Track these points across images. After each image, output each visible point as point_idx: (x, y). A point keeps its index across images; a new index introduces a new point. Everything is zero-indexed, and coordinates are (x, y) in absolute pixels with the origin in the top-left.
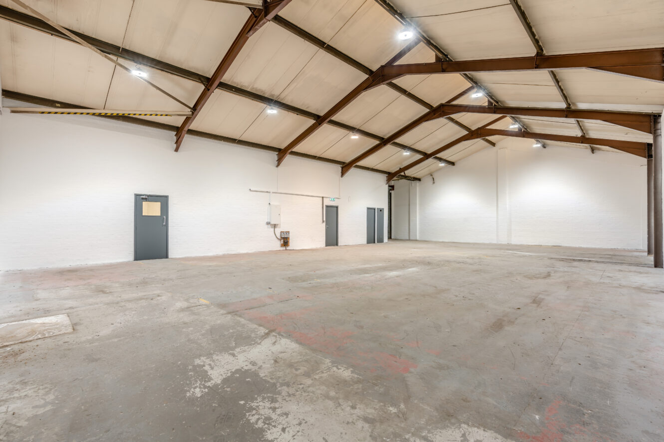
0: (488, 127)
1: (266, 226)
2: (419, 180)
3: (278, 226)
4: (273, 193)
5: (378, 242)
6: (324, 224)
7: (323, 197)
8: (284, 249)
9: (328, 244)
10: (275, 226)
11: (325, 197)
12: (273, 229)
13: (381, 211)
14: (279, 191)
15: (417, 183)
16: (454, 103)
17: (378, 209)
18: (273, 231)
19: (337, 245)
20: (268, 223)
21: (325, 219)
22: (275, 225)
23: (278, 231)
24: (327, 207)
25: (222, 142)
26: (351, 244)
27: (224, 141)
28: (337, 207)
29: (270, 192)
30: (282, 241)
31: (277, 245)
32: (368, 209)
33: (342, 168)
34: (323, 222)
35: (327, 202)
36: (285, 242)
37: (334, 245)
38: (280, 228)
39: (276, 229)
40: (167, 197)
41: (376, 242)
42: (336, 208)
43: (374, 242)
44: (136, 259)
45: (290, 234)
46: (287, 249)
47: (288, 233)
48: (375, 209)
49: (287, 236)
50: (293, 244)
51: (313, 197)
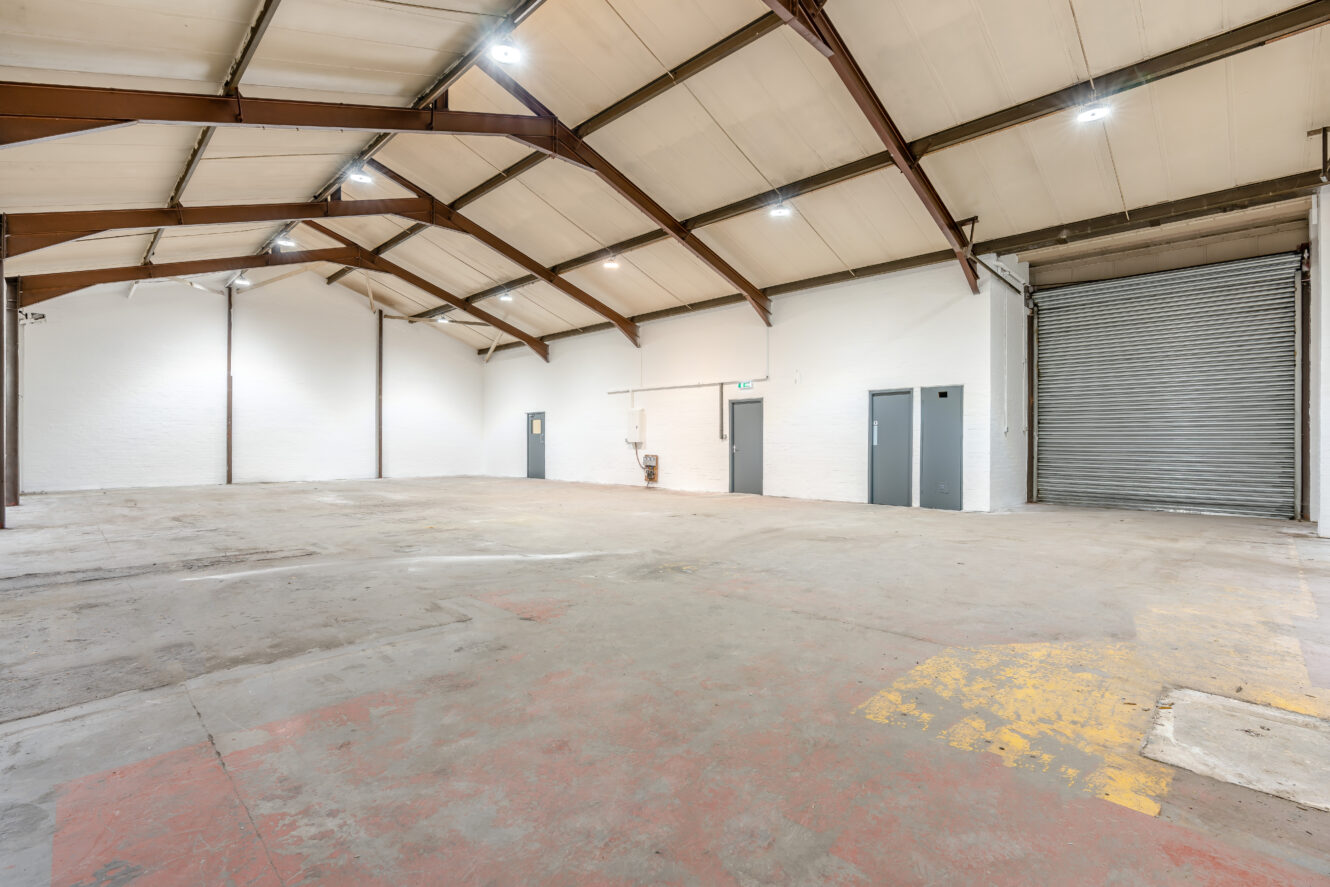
1: (625, 444)
3: (642, 445)
5: (928, 502)
6: (726, 442)
7: (722, 384)
10: (636, 445)
11: (728, 383)
12: (635, 451)
14: (645, 387)
17: (923, 389)
19: (758, 493)
20: (628, 441)
21: (727, 431)
22: (638, 443)
23: (642, 453)
24: (733, 404)
26: (804, 496)
28: (760, 403)
29: (629, 392)
30: (647, 471)
31: (638, 477)
32: (876, 394)
34: (723, 437)
35: (733, 393)
38: (644, 448)
39: (639, 451)
40: (544, 413)
41: (916, 502)
42: (756, 405)
43: (908, 504)
44: (528, 476)
45: (660, 461)
46: (650, 485)
47: (656, 458)
48: (908, 392)
49: (653, 464)
50: (664, 480)
51: (702, 388)
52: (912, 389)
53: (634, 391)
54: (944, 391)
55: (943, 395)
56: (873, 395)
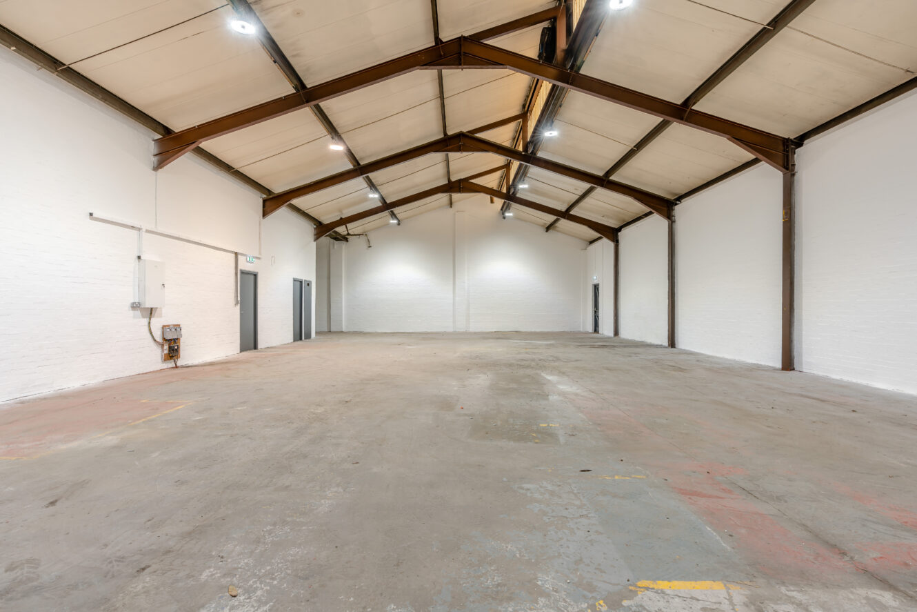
0: (472, 181)
1: (132, 313)
2: (347, 239)
3: (158, 312)
4: (147, 231)
5: (305, 338)
6: (239, 307)
7: (236, 254)
8: (171, 364)
9: (243, 348)
10: (151, 312)
11: (242, 254)
12: (145, 321)
13: (308, 284)
15: (343, 244)
16: (481, 135)
17: (305, 281)
18: (147, 323)
19: (255, 347)
20: (135, 306)
21: (239, 299)
22: (152, 309)
23: (157, 324)
24: (243, 272)
28: (255, 275)
29: (139, 229)
30: (166, 347)
31: (153, 358)
32: (295, 280)
33: (264, 201)
34: (237, 302)
35: (244, 265)
36: (172, 349)
37: (250, 349)
38: (161, 315)
39: (153, 320)
41: (303, 338)
42: (252, 277)
43: (301, 339)
45: (182, 331)
47: (178, 327)
48: (301, 282)
49: (175, 336)
50: (186, 353)
51: (222, 252)
52: (302, 280)
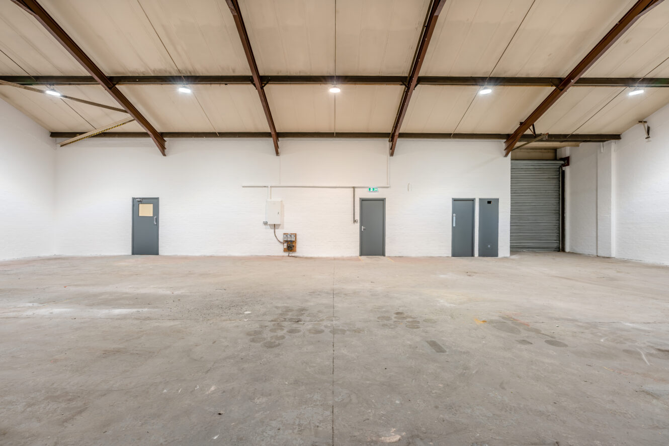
1: (264, 226)
2: (617, 137)
3: (281, 226)
5: (482, 254)
6: (358, 225)
7: (354, 188)
10: (275, 226)
11: (359, 187)
12: (273, 230)
14: (282, 184)
15: (613, 144)
18: (273, 233)
19: (383, 255)
20: (266, 223)
21: (358, 217)
23: (280, 232)
24: (362, 200)
25: (204, 139)
26: (413, 255)
27: (206, 137)
28: (383, 200)
29: (268, 187)
30: (286, 245)
31: (279, 250)
32: (457, 200)
33: (390, 142)
34: (355, 221)
35: (363, 194)
36: (290, 246)
37: (378, 255)
38: (283, 228)
39: (276, 230)
40: (157, 199)
41: (477, 254)
42: (382, 202)
43: (473, 255)
44: (133, 254)
45: (298, 237)
46: (290, 255)
47: (295, 235)
48: (473, 200)
49: (293, 239)
50: (302, 249)
51: (337, 189)
52: (475, 199)
53: (271, 187)
54: (489, 200)
55: (489, 202)
56: (455, 200)
